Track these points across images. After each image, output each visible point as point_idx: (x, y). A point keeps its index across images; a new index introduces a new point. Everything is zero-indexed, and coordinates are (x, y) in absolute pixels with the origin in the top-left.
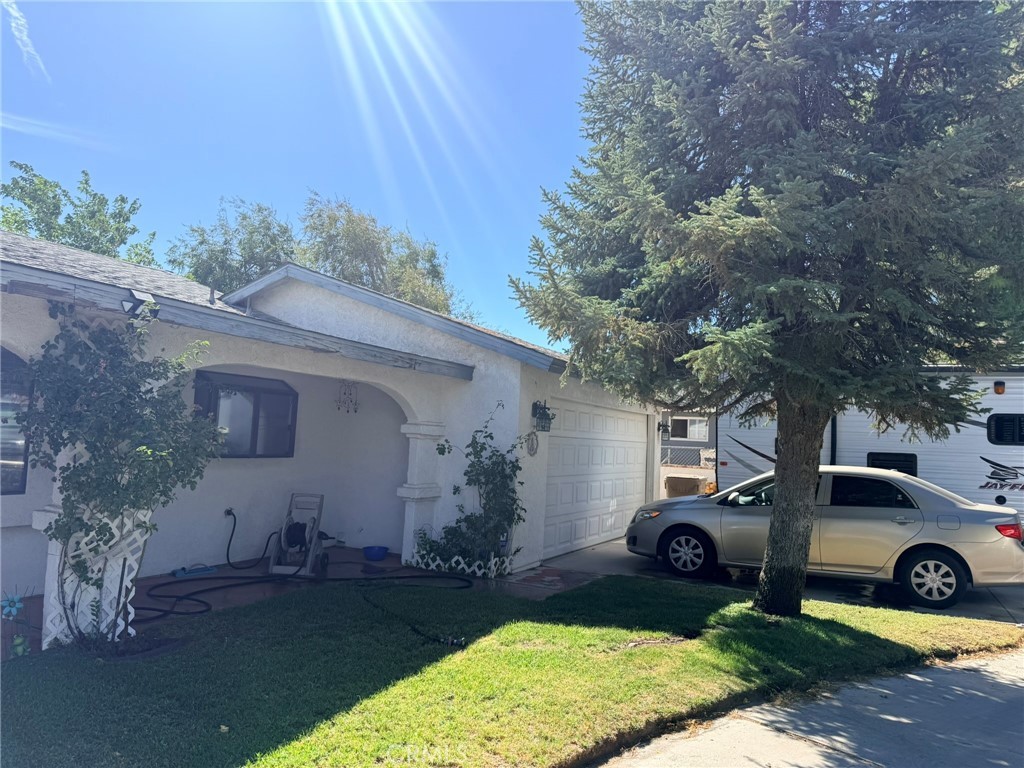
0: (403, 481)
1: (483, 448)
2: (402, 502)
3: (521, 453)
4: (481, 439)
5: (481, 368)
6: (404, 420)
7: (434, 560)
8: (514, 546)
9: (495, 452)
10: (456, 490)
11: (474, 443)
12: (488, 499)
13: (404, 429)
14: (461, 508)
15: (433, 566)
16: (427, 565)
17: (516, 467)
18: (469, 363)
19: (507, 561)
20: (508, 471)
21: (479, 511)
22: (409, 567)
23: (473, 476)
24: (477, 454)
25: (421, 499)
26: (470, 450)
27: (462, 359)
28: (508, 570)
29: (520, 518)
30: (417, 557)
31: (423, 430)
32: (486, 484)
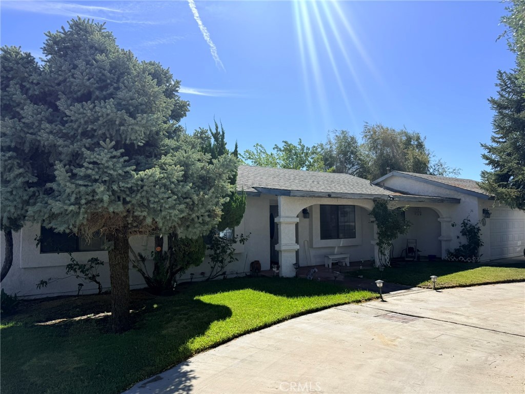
0: (440, 235)
1: (467, 224)
2: (440, 241)
3: (480, 225)
4: (466, 222)
5: (463, 199)
6: (439, 217)
7: (453, 258)
8: (480, 254)
9: (471, 225)
10: (458, 237)
11: (464, 223)
12: (470, 240)
13: (439, 219)
14: (460, 243)
15: (453, 260)
16: (451, 259)
17: (479, 229)
18: (458, 198)
19: (478, 259)
20: (476, 231)
21: (467, 243)
22: (444, 260)
23: (464, 233)
24: (465, 226)
25: (447, 240)
26: (463, 225)
27: (456, 197)
28: (479, 261)
29: (481, 244)
30: (447, 257)
31: (445, 219)
32: (469, 235)
